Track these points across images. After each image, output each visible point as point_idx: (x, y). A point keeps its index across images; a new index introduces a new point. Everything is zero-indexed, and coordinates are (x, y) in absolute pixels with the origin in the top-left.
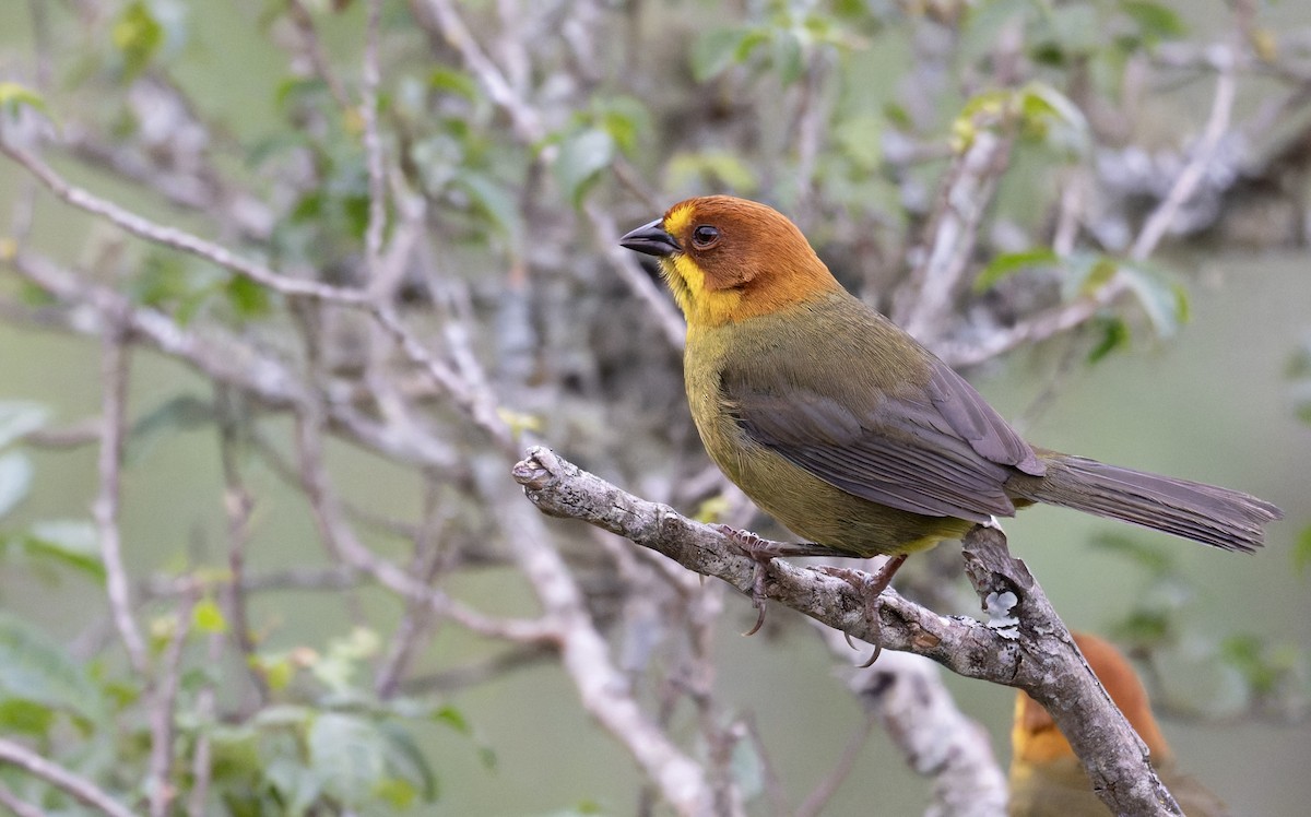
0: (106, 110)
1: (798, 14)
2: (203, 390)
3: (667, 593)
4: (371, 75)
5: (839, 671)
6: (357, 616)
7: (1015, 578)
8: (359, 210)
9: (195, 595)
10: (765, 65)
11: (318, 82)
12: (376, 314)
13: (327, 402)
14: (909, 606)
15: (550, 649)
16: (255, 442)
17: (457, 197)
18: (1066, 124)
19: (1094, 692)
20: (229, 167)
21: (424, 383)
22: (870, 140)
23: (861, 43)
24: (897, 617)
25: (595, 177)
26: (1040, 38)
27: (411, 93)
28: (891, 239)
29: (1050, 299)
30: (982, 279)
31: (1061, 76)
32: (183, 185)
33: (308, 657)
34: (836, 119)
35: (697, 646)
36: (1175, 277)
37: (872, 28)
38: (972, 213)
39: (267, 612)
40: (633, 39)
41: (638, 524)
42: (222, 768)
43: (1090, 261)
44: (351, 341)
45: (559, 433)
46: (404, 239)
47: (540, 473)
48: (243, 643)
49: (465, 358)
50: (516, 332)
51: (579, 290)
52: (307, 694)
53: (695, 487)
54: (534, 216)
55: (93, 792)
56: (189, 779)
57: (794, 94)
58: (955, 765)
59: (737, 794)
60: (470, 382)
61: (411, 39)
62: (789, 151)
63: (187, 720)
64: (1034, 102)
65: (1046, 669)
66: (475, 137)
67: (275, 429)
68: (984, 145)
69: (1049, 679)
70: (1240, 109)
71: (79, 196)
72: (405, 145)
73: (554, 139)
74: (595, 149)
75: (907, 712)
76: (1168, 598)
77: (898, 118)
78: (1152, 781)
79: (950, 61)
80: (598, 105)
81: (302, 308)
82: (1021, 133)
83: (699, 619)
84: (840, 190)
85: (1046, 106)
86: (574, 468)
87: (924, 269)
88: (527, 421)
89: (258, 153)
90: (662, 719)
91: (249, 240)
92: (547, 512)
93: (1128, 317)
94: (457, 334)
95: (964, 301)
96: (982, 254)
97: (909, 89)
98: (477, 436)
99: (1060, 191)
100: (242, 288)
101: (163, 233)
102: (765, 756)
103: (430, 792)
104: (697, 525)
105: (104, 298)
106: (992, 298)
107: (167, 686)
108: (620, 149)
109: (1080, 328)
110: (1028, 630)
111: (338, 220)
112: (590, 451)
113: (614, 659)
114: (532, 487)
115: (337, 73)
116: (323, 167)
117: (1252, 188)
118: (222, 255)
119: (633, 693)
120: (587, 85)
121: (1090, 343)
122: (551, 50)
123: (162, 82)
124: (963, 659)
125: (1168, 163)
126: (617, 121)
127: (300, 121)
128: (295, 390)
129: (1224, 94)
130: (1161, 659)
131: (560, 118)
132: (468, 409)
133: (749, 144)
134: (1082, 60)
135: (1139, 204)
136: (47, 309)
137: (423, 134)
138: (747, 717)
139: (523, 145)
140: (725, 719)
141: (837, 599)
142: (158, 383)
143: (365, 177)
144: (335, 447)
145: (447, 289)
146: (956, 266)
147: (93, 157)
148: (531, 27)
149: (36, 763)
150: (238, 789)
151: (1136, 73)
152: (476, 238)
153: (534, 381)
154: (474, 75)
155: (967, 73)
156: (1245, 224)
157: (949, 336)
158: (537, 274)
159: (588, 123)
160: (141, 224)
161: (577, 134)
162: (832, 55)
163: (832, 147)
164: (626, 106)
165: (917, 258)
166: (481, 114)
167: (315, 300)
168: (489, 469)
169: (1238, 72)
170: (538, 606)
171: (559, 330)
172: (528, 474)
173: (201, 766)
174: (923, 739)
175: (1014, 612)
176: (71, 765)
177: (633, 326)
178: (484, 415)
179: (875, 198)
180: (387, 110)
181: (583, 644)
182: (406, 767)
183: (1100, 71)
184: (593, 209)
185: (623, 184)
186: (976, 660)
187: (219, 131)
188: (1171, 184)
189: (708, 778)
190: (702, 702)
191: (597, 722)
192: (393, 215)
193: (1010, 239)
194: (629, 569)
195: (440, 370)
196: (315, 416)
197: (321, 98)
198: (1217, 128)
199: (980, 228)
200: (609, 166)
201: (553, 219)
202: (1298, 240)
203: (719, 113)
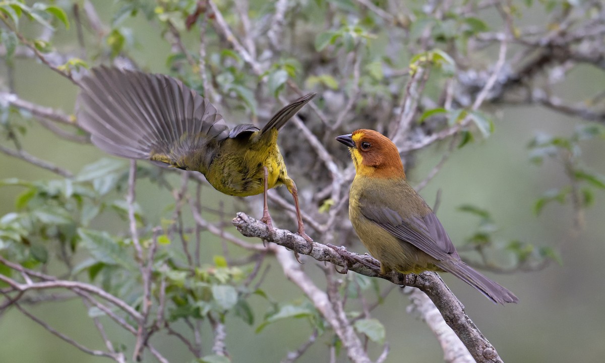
1: (351, 27)
4: (203, 53)
10: (340, 45)
11: (182, 55)
15: (271, 253)
17: (233, 94)
18: (448, 63)
22: (378, 69)
23: (374, 36)
25: (281, 87)
26: (438, 32)
27: (215, 59)
28: (386, 105)
29: (445, 125)
30: (420, 118)
31: (445, 46)
34: (366, 62)
36: (488, 116)
37: (376, 30)
38: (416, 96)
40: (294, 37)
43: (458, 112)
53: (321, 195)
54: (260, 99)
57: (351, 55)
61: (214, 38)
62: (351, 76)
64: (437, 56)
66: (238, 73)
68: (420, 71)
70: (509, 56)
72: (214, 77)
73: (266, 73)
74: (281, 77)
76: (487, 229)
77: (388, 61)
79: (406, 41)
80: (282, 61)
82: (430, 65)
84: (368, 88)
85: (441, 57)
87: (400, 116)
93: (471, 130)
95: (413, 125)
96: (420, 109)
97: (390, 50)
99: (446, 85)
106: (423, 124)
108: (290, 76)
109: (455, 134)
115: (190, 52)
117: (513, 83)
119: (302, 268)
120: (277, 54)
121: (458, 142)
122: (262, 41)
123: (123, 56)
125: (483, 75)
126: (288, 66)
127: (175, 69)
129: (503, 50)
130: (486, 250)
131: (268, 66)
133: (335, 72)
134: (452, 40)
135: (474, 90)
137: (220, 73)
139: (257, 77)
140: (335, 277)
143: (202, 88)
146: (411, 115)
148: (256, 33)
151: (471, 43)
152: (241, 108)
154: (238, 52)
155: (412, 45)
156: (511, 96)
157: (409, 139)
159: (279, 68)
161: (275, 72)
162: (363, 40)
163: (365, 73)
164: (291, 61)
165: (398, 111)
166: (241, 64)
169: (508, 42)
177: (296, 137)
179: (379, 90)
180: (209, 67)
181: (283, 252)
183: (459, 44)
184: (281, 98)
185: (291, 88)
188: (485, 83)
191: (290, 279)
193: (429, 104)
197: (184, 61)
198: (501, 62)
199: (419, 101)
200: (287, 83)
201: (268, 100)
202: (529, 101)
203: (323, 61)
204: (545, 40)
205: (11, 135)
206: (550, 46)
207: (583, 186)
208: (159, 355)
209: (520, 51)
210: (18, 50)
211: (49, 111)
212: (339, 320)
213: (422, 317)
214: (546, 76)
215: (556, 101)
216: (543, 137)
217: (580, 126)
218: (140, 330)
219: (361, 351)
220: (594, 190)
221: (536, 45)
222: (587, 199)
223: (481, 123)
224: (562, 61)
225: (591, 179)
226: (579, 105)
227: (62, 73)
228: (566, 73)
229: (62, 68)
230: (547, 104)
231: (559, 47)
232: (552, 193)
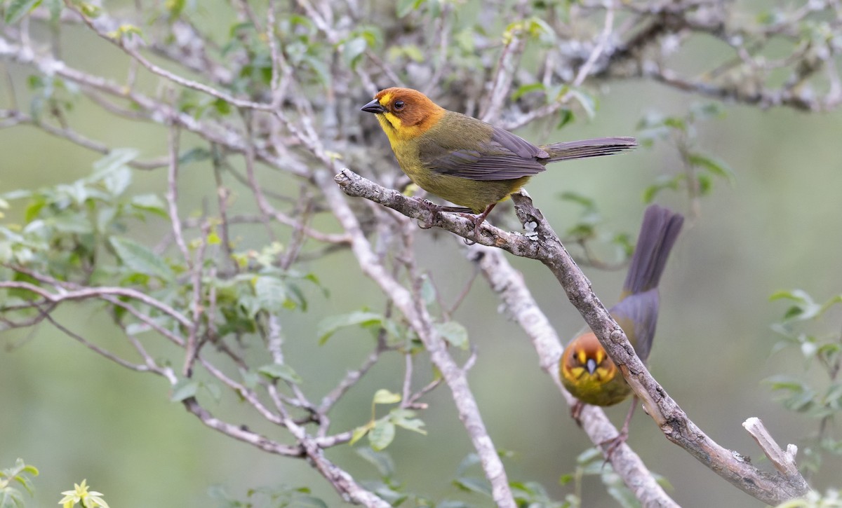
0: (164, 33)
2: (206, 146)
3: (393, 221)
4: (271, 19)
5: (463, 251)
6: (273, 238)
7: (536, 216)
8: (267, 72)
9: (208, 231)
10: (424, 11)
11: (250, 24)
12: (276, 114)
13: (256, 149)
14: (493, 228)
15: (346, 245)
16: (228, 167)
17: (305, 66)
18: (547, 33)
19: (569, 261)
20: (213, 55)
21: (294, 140)
22: (469, 39)
24: (489, 233)
25: (359, 57)
27: (285, 25)
28: (478, 79)
29: (542, 101)
30: (515, 94)
31: (543, 12)
32: (195, 62)
33: (255, 254)
34: (455, 31)
35: (406, 244)
36: (592, 91)
38: (511, 69)
39: (238, 235)
41: (385, 198)
42: (221, 298)
43: (559, 88)
44: (263, 124)
45: (348, 158)
46: (285, 82)
47: (346, 179)
48: (228, 249)
49: (310, 130)
50: (330, 119)
51: (355, 102)
52: (256, 269)
54: (335, 72)
55: (170, 310)
56: (207, 303)
57: (438, 21)
58: (509, 288)
59: (423, 302)
60: (312, 140)
61: (284, 3)
62: (438, 47)
63: (206, 280)
64: (535, 25)
65: (549, 252)
66: (311, 42)
67: (237, 161)
68: (515, 41)
69: (551, 256)
70: (616, 23)
71: (156, 69)
72: (283, 47)
73: (342, 42)
74: (359, 46)
75: (490, 267)
76: (590, 220)
77: (480, 30)
78: (592, 295)
79: (500, 7)
80: (360, 28)
81: (243, 111)
83: (407, 233)
84: (458, 60)
85: (538, 26)
86: (359, 177)
87: (493, 91)
88: (336, 156)
89: (225, 51)
90: (395, 275)
91: (223, 84)
92: (348, 194)
93: (573, 108)
94: (307, 121)
95: (507, 103)
96: (515, 84)
97: (483, 19)
98: (319, 162)
99: (546, 56)
100: (221, 104)
101: (190, 83)
102: (436, 287)
103: (304, 306)
104: (405, 195)
105: (166, 110)
106: (519, 101)
107: (197, 267)
108: (369, 45)
109: (555, 113)
110: (542, 237)
111: (257, 76)
112: (362, 166)
113: (373, 249)
114: (342, 185)
115: (258, 20)
116: (252, 56)
117: (622, 54)
118: (214, 91)
119: (381, 262)
120: (356, 21)
121: (559, 120)
122: (341, 6)
123: (186, 22)
124: (516, 249)
125: (588, 46)
126: (368, 34)
127: (241, 38)
128: (242, 145)
129: (609, 18)
130: (590, 243)
131: (345, 34)
132: (313, 151)
133: (421, 42)
134: (552, 6)
135: (577, 63)
136: (141, 113)
137: (291, 42)
138: (429, 273)
139: (329, 45)
140: (418, 273)
141: (465, 226)
142: (188, 143)
143: (270, 59)
144: (258, 166)
145: (301, 101)
146: (505, 89)
147: (159, 52)
149: (147, 298)
150: (227, 306)
151: (574, 10)
152: (313, 82)
153: (338, 138)
154: (311, 18)
155: (507, 12)
156: (619, 69)
157: (503, 117)
158: (339, 96)
159: (356, 36)
160: (181, 80)
161: (351, 40)
163: (454, 43)
164: (371, 29)
165: (490, 86)
166: (313, 32)
167: (250, 108)
168: (321, 174)
169: (615, 9)
170: (341, 227)
171: (347, 118)
172: (341, 179)
173: (212, 298)
174: (496, 278)
175: (536, 230)
176: (159, 299)
178: (320, 153)
179: (471, 62)
180: (277, 36)
181: (360, 243)
182: (295, 298)
183: (560, 10)
184: (359, 69)
185: (370, 59)
186: (521, 249)
187: (208, 40)
188: (589, 54)
189: (412, 297)
190: (409, 266)
191: (367, 274)
192: (281, 73)
193: (526, 78)
194: (378, 212)
195: (302, 136)
196: (251, 155)
197: (252, 30)
198: (608, 31)
199: (514, 74)
200: (365, 53)
201: (344, 74)
202: (640, 74)
203: (408, 30)
204: (657, 7)
205: (56, 112)
206: (664, 13)
207: (700, 172)
208: (211, 368)
209: (630, 18)
210: (65, 13)
211: (100, 81)
212: (423, 322)
213: (514, 319)
214: (659, 46)
215: (670, 75)
216: (654, 117)
217: (697, 103)
218: (191, 339)
219: (446, 356)
220: (713, 178)
221: (647, 13)
222: (704, 186)
223: (586, 101)
224: (676, 30)
225: (707, 163)
226: (697, 79)
227: (113, 41)
228: (682, 44)
229: (113, 34)
230: (660, 78)
231: (673, 14)
232: (663, 179)
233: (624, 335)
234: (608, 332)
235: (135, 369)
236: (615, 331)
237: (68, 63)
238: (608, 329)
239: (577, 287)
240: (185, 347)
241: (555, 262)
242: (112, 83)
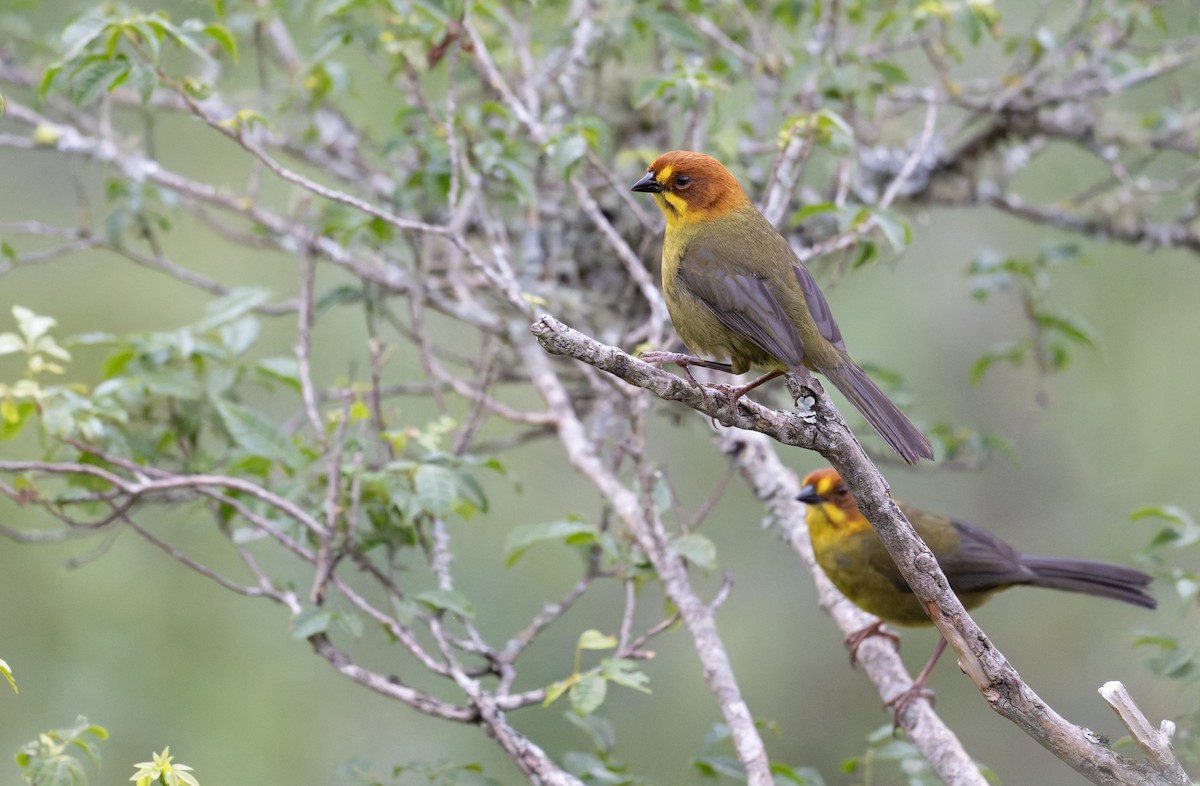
0: (302, 125)
1: (690, 71)
2: (356, 283)
3: (616, 397)
4: (451, 106)
5: (715, 441)
6: (444, 410)
7: (814, 389)
8: (444, 181)
9: (352, 398)
10: (672, 99)
11: (422, 109)
12: (454, 240)
13: (426, 289)
14: (753, 404)
15: (551, 429)
16: (385, 313)
17: (499, 174)
18: (839, 130)
19: (858, 452)
20: (369, 156)
21: (481, 278)
22: (731, 142)
23: (725, 87)
24: (747, 411)
25: (576, 163)
26: (828, 85)
27: (473, 115)
29: (833, 231)
30: (795, 220)
31: (839, 106)
32: (345, 169)
33: (415, 433)
34: (713, 130)
35: (634, 429)
36: (903, 219)
37: (732, 79)
38: (789, 182)
39: (391, 408)
40: (598, 86)
41: (602, 358)
42: (367, 495)
43: (856, 209)
44: (439, 256)
45: (556, 307)
46: (469, 198)
47: (548, 329)
48: (379, 425)
49: (503, 265)
50: (532, 250)
51: (567, 227)
52: (414, 454)
53: (633, 338)
54: (542, 185)
55: (294, 509)
56: (349, 502)
57: (689, 116)
58: (779, 493)
59: (657, 510)
60: (506, 278)
61: (473, 85)
63: (348, 469)
64: (825, 120)
65: (831, 440)
66: (510, 140)
67: (397, 305)
68: (796, 144)
69: (833, 446)
70: (940, 124)
71: (286, 173)
72: (470, 145)
73: (553, 141)
74: (576, 147)
75: (753, 464)
77: (747, 129)
78: (891, 503)
79: (777, 97)
80: (579, 122)
81: (412, 237)
82: (817, 138)
83: (635, 412)
85: (829, 122)
86: (565, 327)
88: (539, 300)
89: (386, 149)
90: (616, 467)
91: (382, 198)
92: (550, 351)
93: (878, 241)
94: (499, 251)
95: (785, 230)
96: (794, 206)
97: (752, 114)
98: (510, 309)
99: (839, 169)
100: (378, 224)
101: (333, 194)
102: (673, 490)
103: (485, 508)
104: (634, 359)
105: (300, 231)
106: (800, 231)
107: (336, 451)
108: (591, 146)
109: (850, 247)
110: (821, 419)
111: (432, 187)
112: (575, 317)
113: (587, 436)
114: (542, 337)
115: (432, 105)
116: (424, 158)
117: (947, 169)
118: (367, 207)
119: (598, 454)
120: (572, 111)
121: (857, 255)
122: (551, 91)
123: (331, 109)
124: (784, 435)
125: (900, 155)
126: (587, 129)
127: (410, 131)
128: (409, 284)
129: (931, 117)
131: (556, 130)
132: (505, 293)
134: (851, 96)
135: (883, 178)
136: (267, 237)
137: (480, 139)
138: (662, 468)
139: (535, 145)
140: (649, 468)
141: (714, 400)
142: (330, 279)
143: (448, 162)
144: (431, 314)
145: (493, 226)
146: (780, 213)
147: (294, 152)
148: (541, 78)
149: (262, 493)
150: (376, 507)
151: (882, 104)
152: (510, 197)
153: (543, 278)
154: (508, 105)
155: (786, 103)
156: (942, 189)
158: (544, 218)
159: (573, 132)
160: (321, 189)
161: (565, 138)
162: (710, 94)
163: (710, 147)
164: (593, 122)
166: (513, 127)
167: (419, 232)
168: (517, 328)
169: (938, 103)
170: (546, 405)
171: (556, 249)
172: (539, 330)
173: (355, 494)
174: (761, 480)
175: (813, 408)
176: (281, 494)
177: (597, 246)
178: (514, 296)
179: (736, 173)
180: (460, 128)
181: (570, 426)
182: (472, 495)
183: (861, 103)
184: (575, 182)
185: (592, 166)
186: (792, 435)
187: (364, 136)
188: (901, 167)
189: (640, 502)
190: (637, 458)
191: (578, 470)
192: (464, 185)
193: (810, 197)
194: (596, 383)
195: (490, 272)
196: (419, 298)
197: (423, 118)
198: (927, 135)
199: (794, 190)
200: (585, 157)
201: (552, 187)
202: (972, 199)
203: (646, 128)
204: (998, 103)
205: (146, 233)
206: (1007, 111)
207: (1053, 337)
208: (350, 593)
209: (959, 116)
210: (159, 96)
211: (208, 190)
212: (654, 537)
213: (785, 537)
214: (999, 159)
215: (1015, 200)
216: (990, 258)
217: (1050, 240)
218: (322, 552)
219: (687, 587)
220: (1071, 347)
221: (985, 110)
222: (1060, 358)
223: (891, 229)
224: (1026, 136)
225: (1066, 327)
226: (1052, 207)
227: (225, 132)
228: (1033, 156)
229: (228, 123)
230: (1000, 204)
231: (1023, 114)
232: (1002, 347)
233: (934, 559)
234: (912, 555)
235: (243, 593)
236: (922, 555)
237: (165, 165)
238: (911, 551)
239: (870, 490)
240: (314, 563)
241: (839, 453)
242: (225, 193)
